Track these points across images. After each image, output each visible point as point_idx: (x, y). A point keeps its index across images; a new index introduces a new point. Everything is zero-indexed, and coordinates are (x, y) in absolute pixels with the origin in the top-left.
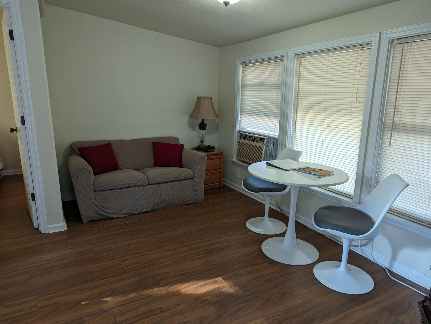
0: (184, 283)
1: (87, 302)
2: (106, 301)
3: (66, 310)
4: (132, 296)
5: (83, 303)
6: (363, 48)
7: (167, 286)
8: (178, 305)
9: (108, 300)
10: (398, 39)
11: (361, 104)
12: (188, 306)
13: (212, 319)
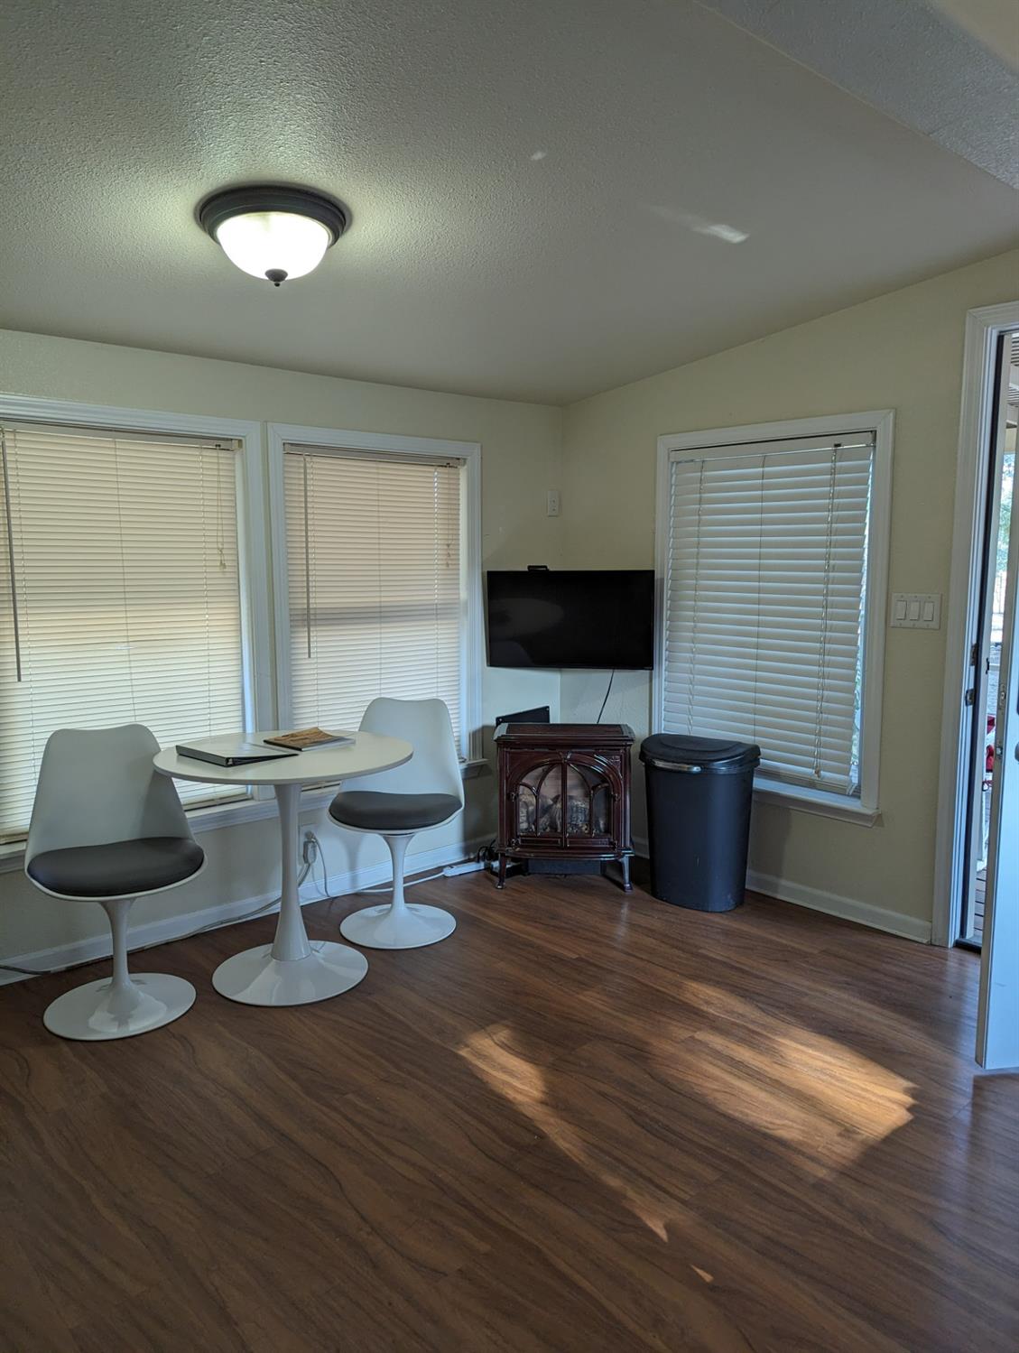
0: (508, 1101)
1: (698, 1271)
2: (668, 1228)
3: (761, 1304)
4: (613, 1182)
5: (708, 1278)
6: (219, 446)
7: (538, 1128)
8: (604, 1095)
9: (661, 1226)
10: (292, 444)
11: (228, 575)
12: (599, 1081)
13: (617, 1045)
